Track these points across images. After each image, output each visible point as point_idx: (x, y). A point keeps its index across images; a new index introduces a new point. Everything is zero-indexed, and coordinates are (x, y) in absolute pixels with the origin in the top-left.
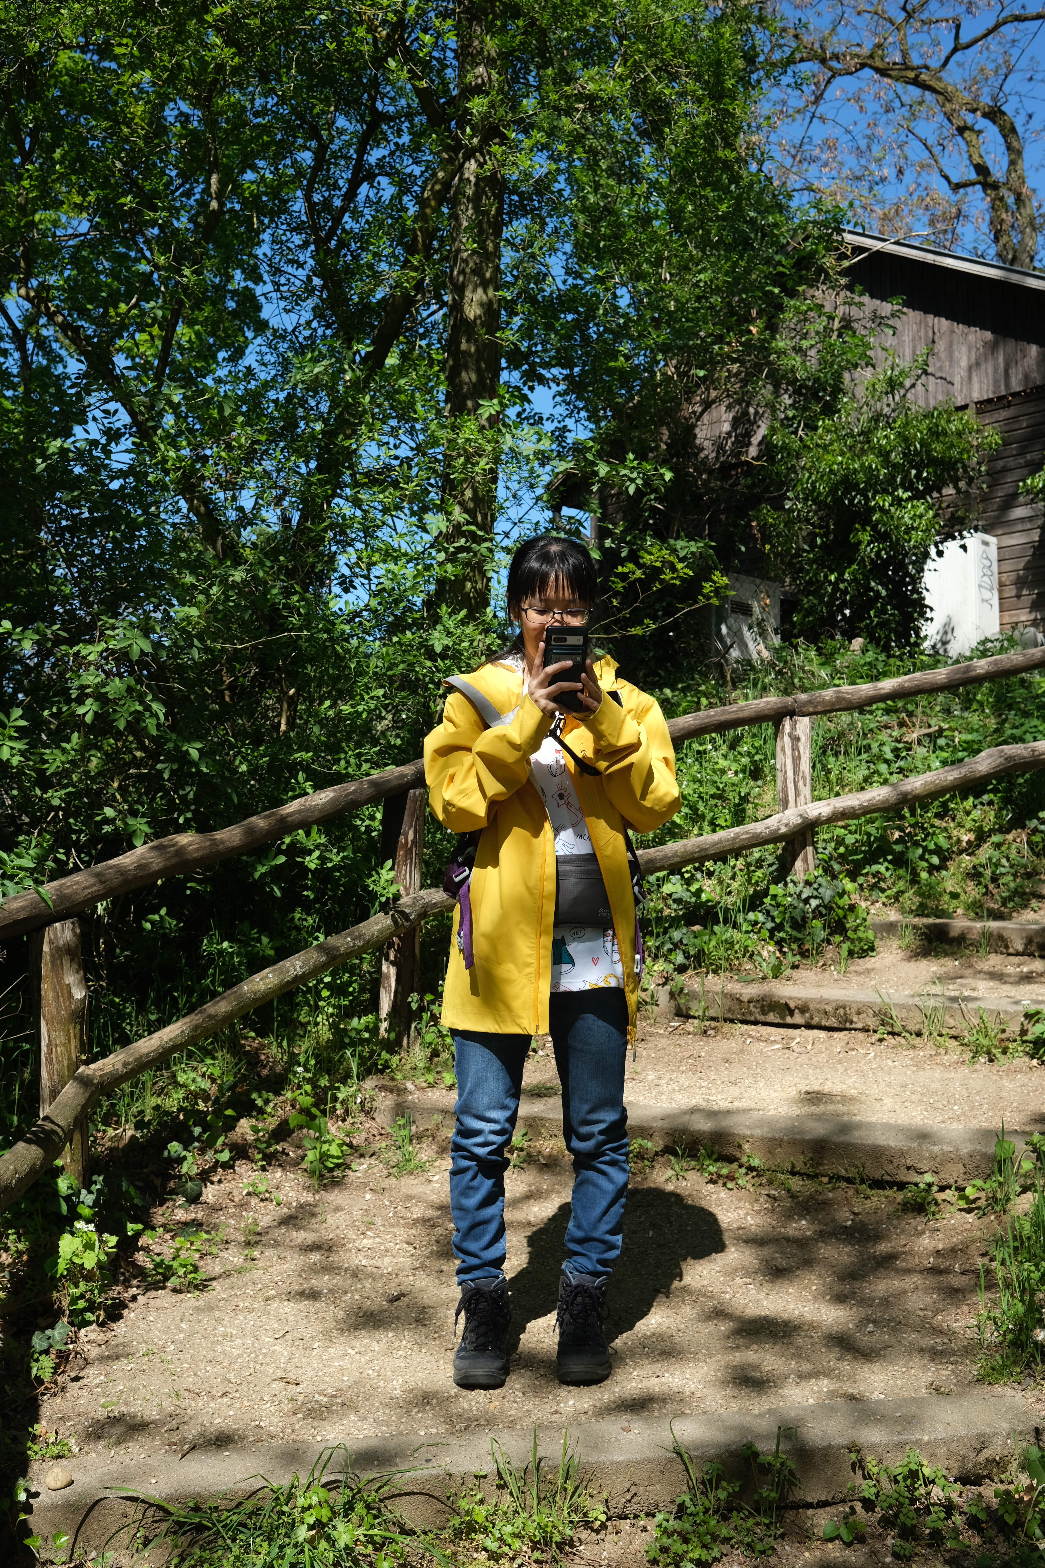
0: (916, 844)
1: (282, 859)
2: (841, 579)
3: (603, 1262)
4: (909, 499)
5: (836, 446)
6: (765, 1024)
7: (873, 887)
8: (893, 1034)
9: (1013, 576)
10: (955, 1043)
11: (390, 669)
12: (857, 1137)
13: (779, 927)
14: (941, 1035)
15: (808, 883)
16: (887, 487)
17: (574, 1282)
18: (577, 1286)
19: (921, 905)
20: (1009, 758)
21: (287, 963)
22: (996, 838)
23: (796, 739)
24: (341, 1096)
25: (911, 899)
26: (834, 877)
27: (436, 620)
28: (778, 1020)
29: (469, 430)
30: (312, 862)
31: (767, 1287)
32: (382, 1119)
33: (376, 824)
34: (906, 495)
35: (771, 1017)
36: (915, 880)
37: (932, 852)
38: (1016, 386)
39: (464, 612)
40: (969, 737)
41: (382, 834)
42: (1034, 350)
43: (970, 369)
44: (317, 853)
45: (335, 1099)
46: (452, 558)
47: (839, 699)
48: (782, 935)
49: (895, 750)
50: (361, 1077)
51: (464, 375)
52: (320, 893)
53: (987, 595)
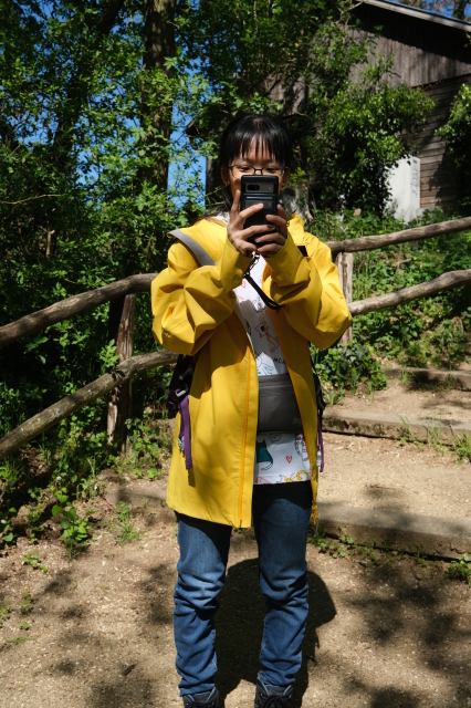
0: (406, 325)
1: (45, 340)
2: (347, 177)
3: (289, 676)
4: (386, 135)
5: (348, 105)
6: (331, 432)
7: (383, 349)
8: (408, 441)
9: (428, 179)
10: (446, 449)
11: (113, 220)
12: (416, 527)
13: (333, 373)
14: (438, 443)
15: (349, 348)
16: (375, 128)
17: (269, 693)
18: (272, 697)
19: (410, 360)
20: (457, 278)
21: (49, 410)
22: (445, 322)
23: (344, 266)
24: (85, 487)
25: (403, 355)
26: (363, 343)
27: (139, 191)
28: (339, 430)
29: (160, 76)
30: (64, 342)
31: (380, 649)
32: (111, 499)
33: (105, 315)
34: (384, 133)
35: (335, 428)
36: (405, 345)
37: (413, 330)
38: (434, 78)
39: (155, 187)
40: (428, 265)
41: (109, 321)
42: (444, 59)
43: (410, 69)
44: (66, 335)
45: (81, 489)
46: (148, 154)
47: (369, 243)
48: (335, 377)
49: (388, 271)
50: (97, 473)
51: (154, 46)
52: (70, 357)
53: (415, 188)
